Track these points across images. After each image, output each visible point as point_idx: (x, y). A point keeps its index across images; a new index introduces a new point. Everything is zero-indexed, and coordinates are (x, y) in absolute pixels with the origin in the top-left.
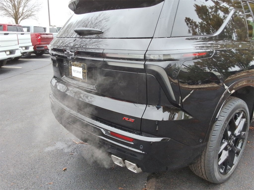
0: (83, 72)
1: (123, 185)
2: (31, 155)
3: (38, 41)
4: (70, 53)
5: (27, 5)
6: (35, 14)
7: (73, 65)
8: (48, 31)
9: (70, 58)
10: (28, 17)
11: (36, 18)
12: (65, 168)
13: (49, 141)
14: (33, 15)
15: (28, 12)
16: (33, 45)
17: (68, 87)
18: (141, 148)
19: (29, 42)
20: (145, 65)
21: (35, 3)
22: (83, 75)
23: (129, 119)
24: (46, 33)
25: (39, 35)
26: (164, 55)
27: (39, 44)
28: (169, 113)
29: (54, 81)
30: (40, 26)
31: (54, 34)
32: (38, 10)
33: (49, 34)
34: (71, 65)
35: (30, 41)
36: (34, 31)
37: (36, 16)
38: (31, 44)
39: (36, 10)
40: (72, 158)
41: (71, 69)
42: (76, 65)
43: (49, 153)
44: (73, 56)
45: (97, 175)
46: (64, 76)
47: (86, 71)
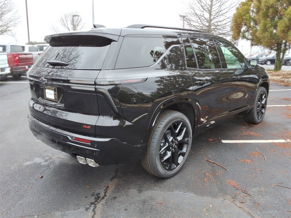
0: (54, 94)
1: (90, 184)
2: (12, 168)
3: (16, 62)
4: (44, 79)
5: (2, 19)
6: (11, 30)
7: (47, 89)
8: (27, 51)
9: (44, 83)
10: (2, 33)
11: (12, 34)
12: (42, 176)
13: (28, 158)
14: (9, 30)
15: (3, 27)
16: (9, 67)
17: (45, 107)
18: (95, 146)
19: (6, 64)
20: (95, 88)
21: (11, 17)
22: (54, 96)
23: (87, 127)
24: (25, 52)
25: (17, 56)
26: (109, 81)
27: (16, 65)
28: (119, 121)
29: (32, 102)
30: (17, 45)
31: (34, 54)
32: (15, 25)
33: (29, 54)
34: (45, 89)
35: (7, 62)
36: (11, 51)
37: (13, 31)
38: (7, 65)
39: (13, 25)
40: (48, 169)
41: (45, 92)
42: (49, 89)
43: (27, 167)
44: (46, 82)
45: (69, 179)
46: (40, 98)
47: (56, 93)
